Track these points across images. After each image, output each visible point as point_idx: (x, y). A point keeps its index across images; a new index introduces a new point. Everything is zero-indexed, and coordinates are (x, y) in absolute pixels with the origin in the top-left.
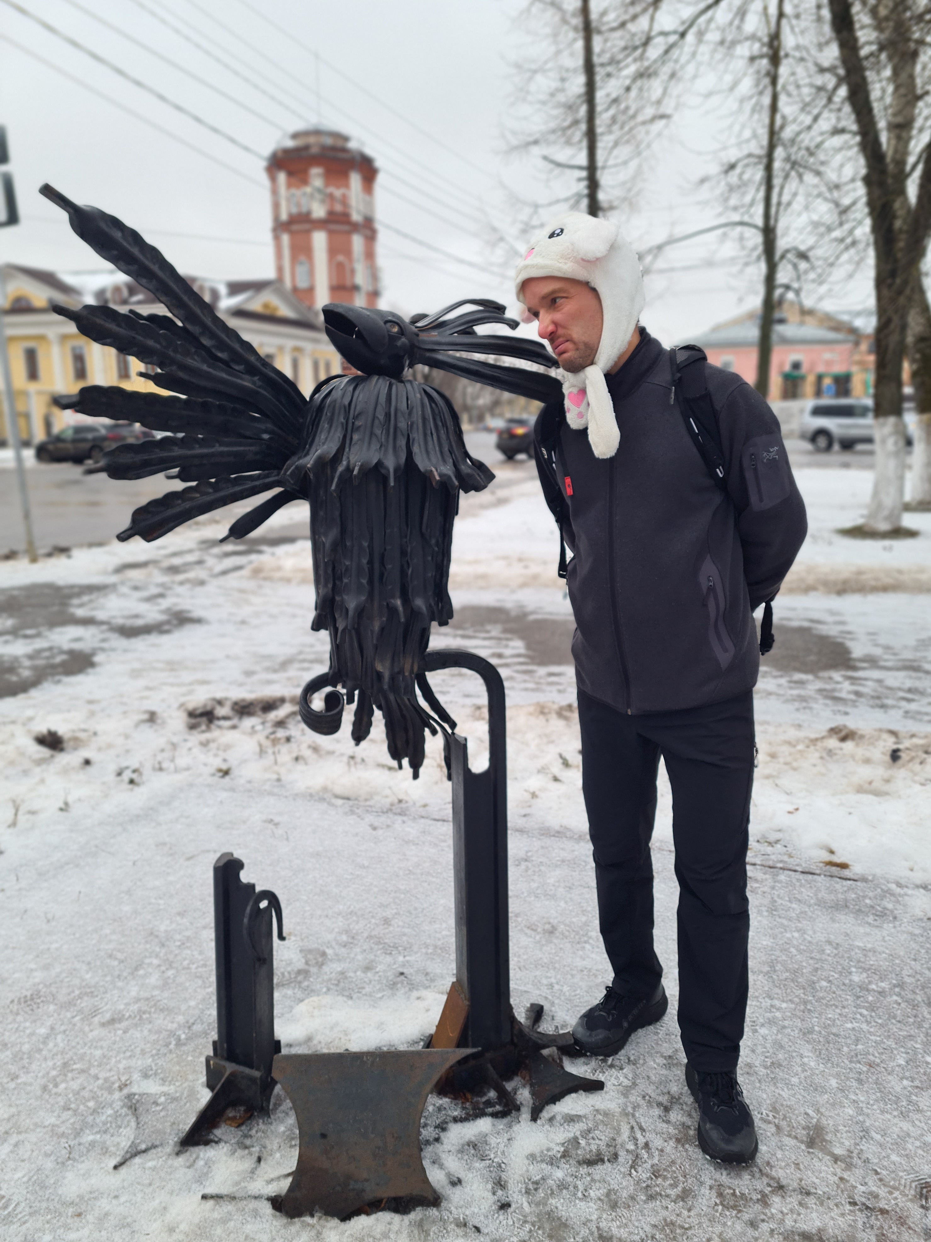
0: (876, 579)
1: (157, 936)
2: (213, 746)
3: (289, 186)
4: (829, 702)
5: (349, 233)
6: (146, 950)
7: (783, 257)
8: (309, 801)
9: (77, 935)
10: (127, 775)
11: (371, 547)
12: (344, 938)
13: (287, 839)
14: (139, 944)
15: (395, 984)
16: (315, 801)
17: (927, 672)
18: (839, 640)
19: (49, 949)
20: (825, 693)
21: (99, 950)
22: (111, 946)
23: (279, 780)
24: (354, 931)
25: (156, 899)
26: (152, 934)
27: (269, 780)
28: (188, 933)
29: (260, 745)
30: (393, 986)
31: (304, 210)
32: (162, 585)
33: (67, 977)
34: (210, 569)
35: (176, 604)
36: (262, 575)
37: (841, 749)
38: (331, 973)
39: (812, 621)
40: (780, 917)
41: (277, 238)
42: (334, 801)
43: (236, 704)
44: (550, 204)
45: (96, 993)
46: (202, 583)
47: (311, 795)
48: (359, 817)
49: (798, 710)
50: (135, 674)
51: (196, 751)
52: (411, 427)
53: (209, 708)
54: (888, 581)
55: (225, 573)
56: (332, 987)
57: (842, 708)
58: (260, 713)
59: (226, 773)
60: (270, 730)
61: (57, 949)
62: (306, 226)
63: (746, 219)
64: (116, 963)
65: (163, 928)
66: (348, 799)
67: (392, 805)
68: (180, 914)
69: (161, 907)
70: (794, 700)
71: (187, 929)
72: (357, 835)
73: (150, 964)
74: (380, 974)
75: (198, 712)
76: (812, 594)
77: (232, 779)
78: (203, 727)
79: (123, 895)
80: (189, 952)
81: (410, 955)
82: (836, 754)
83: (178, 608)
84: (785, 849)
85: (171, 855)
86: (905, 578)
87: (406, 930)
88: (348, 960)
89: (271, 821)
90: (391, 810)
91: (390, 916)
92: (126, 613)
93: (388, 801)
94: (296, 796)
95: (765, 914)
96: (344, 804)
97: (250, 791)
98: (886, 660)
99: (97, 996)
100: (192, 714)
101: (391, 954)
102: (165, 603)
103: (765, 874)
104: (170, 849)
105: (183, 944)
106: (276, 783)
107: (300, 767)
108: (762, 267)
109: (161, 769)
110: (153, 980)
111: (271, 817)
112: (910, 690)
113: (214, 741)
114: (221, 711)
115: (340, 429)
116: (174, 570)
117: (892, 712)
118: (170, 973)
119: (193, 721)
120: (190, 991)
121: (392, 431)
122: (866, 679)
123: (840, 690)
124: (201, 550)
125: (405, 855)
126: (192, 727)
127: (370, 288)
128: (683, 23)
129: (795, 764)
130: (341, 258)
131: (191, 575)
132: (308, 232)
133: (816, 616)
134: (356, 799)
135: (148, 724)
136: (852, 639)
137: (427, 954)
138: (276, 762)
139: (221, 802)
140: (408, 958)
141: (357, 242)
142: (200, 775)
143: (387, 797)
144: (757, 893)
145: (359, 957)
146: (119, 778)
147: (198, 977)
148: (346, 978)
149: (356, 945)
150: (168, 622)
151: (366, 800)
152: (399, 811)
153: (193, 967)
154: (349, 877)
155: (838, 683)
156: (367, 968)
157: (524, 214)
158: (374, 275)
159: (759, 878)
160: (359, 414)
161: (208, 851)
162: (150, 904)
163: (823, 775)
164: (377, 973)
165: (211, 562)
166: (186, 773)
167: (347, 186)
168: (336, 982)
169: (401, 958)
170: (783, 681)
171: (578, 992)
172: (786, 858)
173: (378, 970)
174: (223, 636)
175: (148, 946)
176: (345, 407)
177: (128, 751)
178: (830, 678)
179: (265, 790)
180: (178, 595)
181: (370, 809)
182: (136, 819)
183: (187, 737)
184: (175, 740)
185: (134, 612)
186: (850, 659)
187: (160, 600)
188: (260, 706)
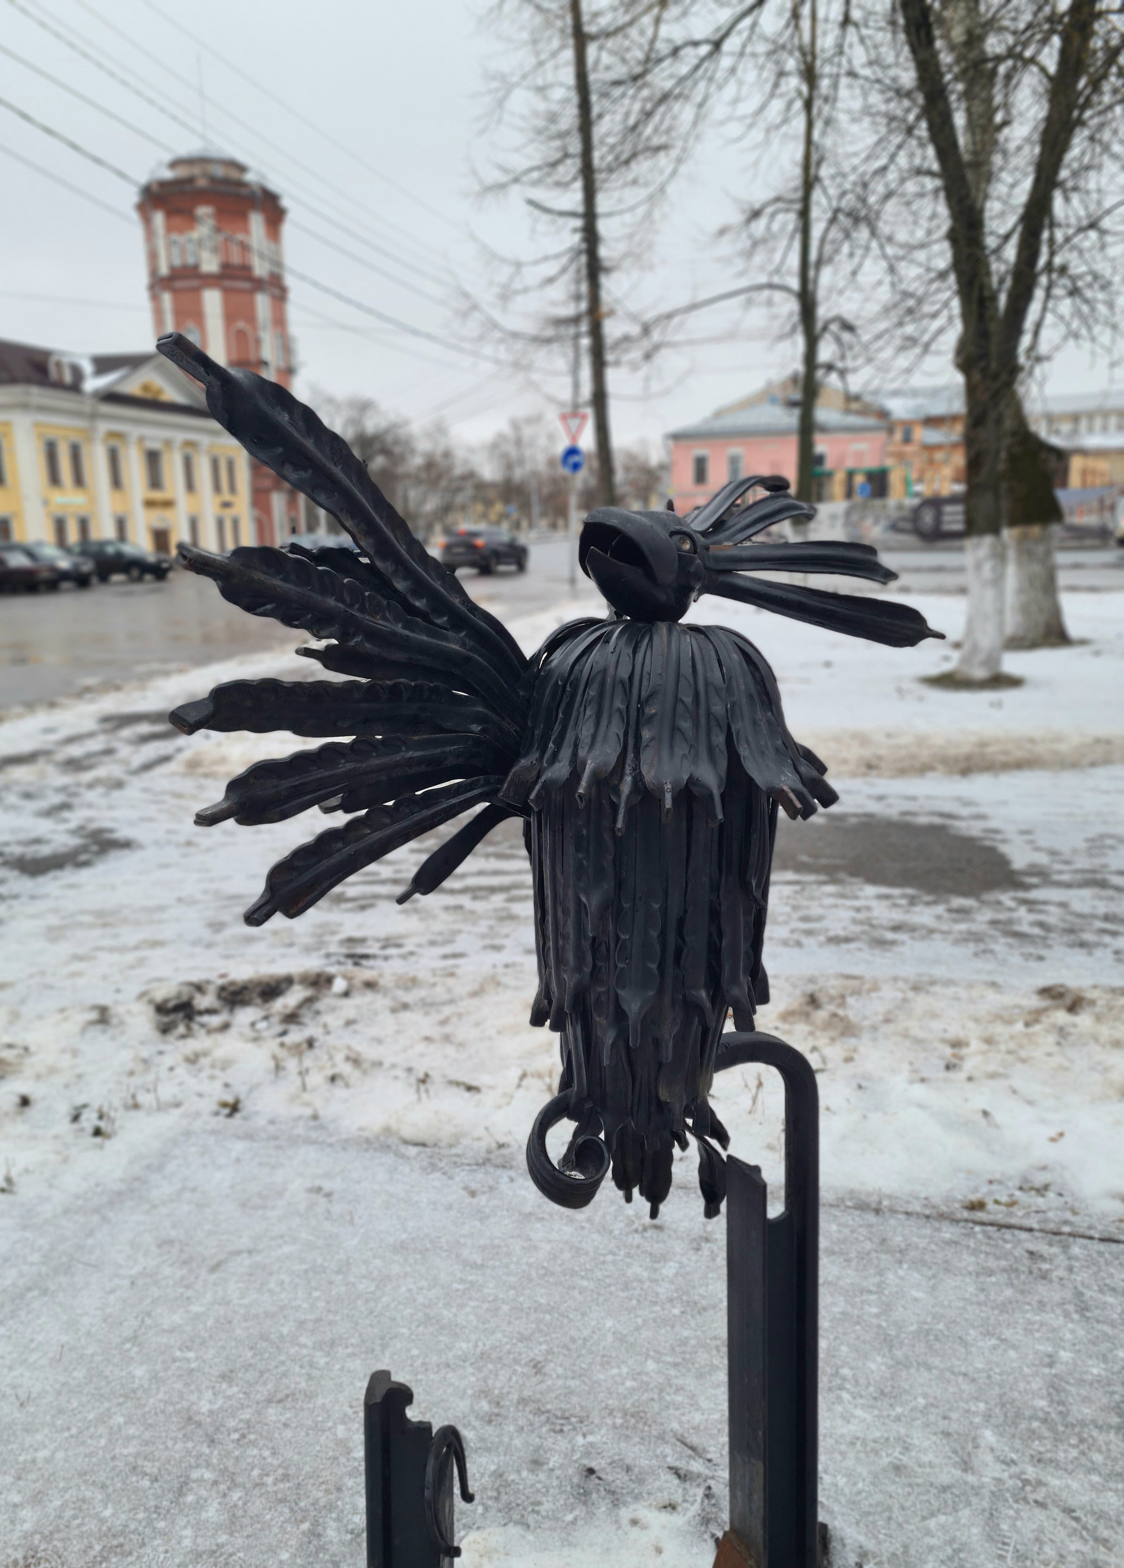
0: (1006, 753)
1: (199, 1424)
2: (204, 1061)
3: (169, 229)
4: (1011, 940)
5: (252, 292)
6: (188, 1452)
7: (825, 328)
8: (367, 1150)
9: (74, 1431)
10: (89, 1120)
11: (664, 911)
12: (484, 1406)
13: (351, 1222)
14: (175, 1440)
15: (586, 1494)
16: (375, 1150)
17: (1118, 889)
18: (988, 843)
19: (34, 1461)
20: (1000, 926)
21: (113, 1458)
22: (131, 1450)
23: (315, 1117)
24: (497, 1392)
25: (181, 1350)
26: (190, 1419)
27: (300, 1118)
28: (246, 1415)
29: (275, 1057)
30: (583, 1496)
31: (191, 260)
32: (63, 789)
33: (75, 1517)
34: (125, 762)
35: (90, 820)
36: (200, 770)
37: (1075, 1026)
38: (482, 1475)
39: (942, 815)
40: (1098, 1322)
41: (155, 298)
42: (403, 1149)
43: (223, 988)
44: (536, 262)
45: (127, 1548)
46: (119, 785)
47: (368, 1141)
48: (444, 1173)
49: (976, 955)
50: (54, 934)
51: (182, 1071)
52: (731, 712)
53: (185, 998)
54: (1019, 754)
55: (147, 767)
56: (490, 1503)
57: (1031, 950)
58: (258, 1001)
59: (234, 1108)
60: (279, 1028)
61: (47, 1461)
62: (194, 283)
63: (776, 280)
64: (146, 1483)
65: (204, 1407)
66: (424, 1145)
67: (489, 1152)
68: (223, 1377)
69: (193, 1365)
70: (966, 940)
71: (242, 1407)
72: (449, 1207)
73: (201, 1480)
74: (558, 1472)
75: (171, 1004)
76: (930, 775)
77: (246, 1119)
78: (181, 1029)
79: (128, 1346)
80: (255, 1452)
81: (592, 1433)
82: (1069, 1034)
83: (94, 826)
84: (1061, 1200)
85: (185, 1262)
86: (1040, 749)
87: (573, 1383)
88: (501, 1449)
89: (319, 1189)
90: (489, 1160)
91: (539, 1359)
92: (23, 836)
93: (483, 1145)
94: (346, 1144)
95: (1076, 1317)
96: (419, 1153)
97: (276, 1138)
98: (1060, 872)
99: (130, 1553)
100: (161, 1009)
101: (561, 1431)
102: (75, 818)
103: (1051, 1244)
104: (181, 1251)
105: (243, 1436)
106: (312, 1123)
107: (339, 1091)
108: (800, 342)
109: (136, 1106)
110: (212, 1513)
111: (318, 1183)
112: (1107, 918)
113: (205, 1054)
114: (203, 1002)
115: (616, 720)
116: (74, 765)
117: (1099, 953)
118: (236, 1496)
119: (166, 1019)
120: (275, 1530)
121: (703, 720)
122: (1045, 903)
123: (1019, 921)
124: (105, 732)
125: (529, 1239)
126: (165, 1030)
127: (282, 364)
128: (718, 29)
129: (1023, 1054)
130: (241, 324)
131: (101, 772)
132: (197, 290)
133: (948, 807)
134: (435, 1145)
135: (99, 1027)
136: (1004, 841)
137: (615, 1427)
138: (304, 1088)
139: (238, 1160)
140: (590, 1438)
141: (262, 303)
142: (198, 1114)
143: (479, 1139)
144: (1051, 1281)
145: (517, 1442)
146: (76, 1126)
147: (281, 1501)
148: (508, 1485)
149: (506, 1418)
150: (84, 849)
151: (451, 1146)
152: (499, 1161)
153: (270, 1480)
154: (461, 1287)
155: (1010, 910)
156: (536, 1463)
157: (504, 274)
158: (286, 346)
159: (1045, 1254)
160: (650, 696)
161: (239, 1253)
162: (175, 1360)
163: (1067, 1069)
164: (552, 1470)
165: (124, 751)
166: (177, 1112)
167: (246, 230)
168: (495, 1494)
169: (580, 1440)
170: (940, 909)
171: (860, 1485)
172: (1068, 1216)
173: (551, 1465)
174: (166, 866)
175: (190, 1445)
176: (622, 682)
177: (79, 1077)
178: (999, 903)
179: (299, 1136)
180: (90, 806)
181: (458, 1160)
182: (116, 1199)
183: (162, 1047)
184: (145, 1053)
185: (33, 835)
186: (1013, 873)
187: (66, 814)
188: (258, 990)
